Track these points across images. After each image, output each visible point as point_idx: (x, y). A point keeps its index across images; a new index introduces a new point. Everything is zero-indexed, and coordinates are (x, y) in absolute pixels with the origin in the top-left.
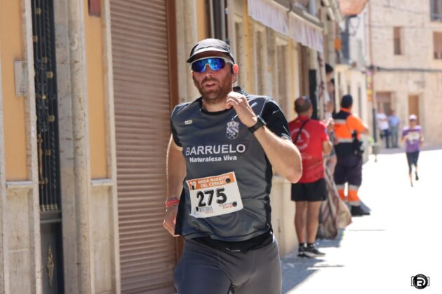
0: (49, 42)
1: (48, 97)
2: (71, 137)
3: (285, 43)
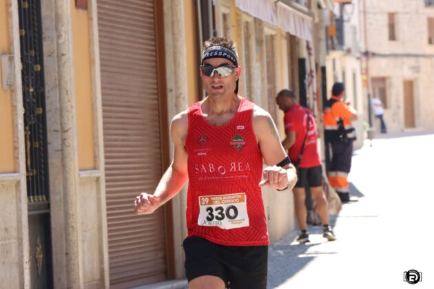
0: (36, 35)
1: (36, 90)
2: (59, 129)
3: (273, 33)
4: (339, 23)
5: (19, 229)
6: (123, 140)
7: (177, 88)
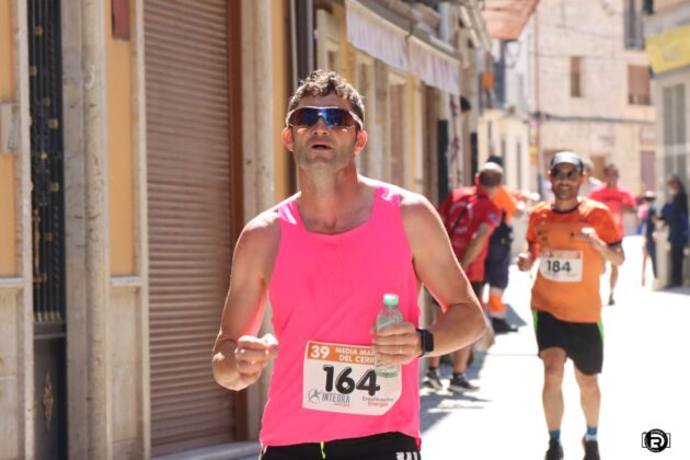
0: (54, 76)
1: (50, 156)
2: (83, 215)
3: (402, 81)
4: (499, 69)
5: (20, 361)
6: (176, 234)
7: (259, 159)
